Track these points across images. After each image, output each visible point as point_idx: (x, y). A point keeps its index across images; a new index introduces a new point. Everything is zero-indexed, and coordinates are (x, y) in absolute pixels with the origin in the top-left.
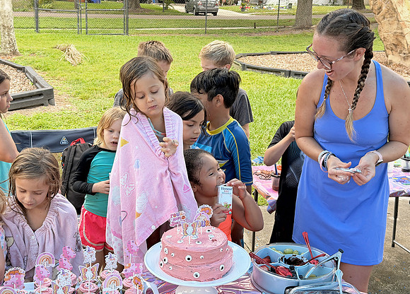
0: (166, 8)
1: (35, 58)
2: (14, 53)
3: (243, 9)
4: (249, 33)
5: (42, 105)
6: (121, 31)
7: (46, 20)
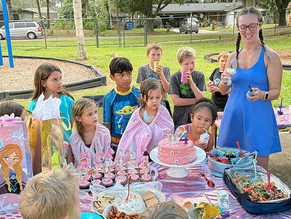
0: (169, 31)
1: (97, 61)
2: (86, 59)
3: (213, 29)
4: (216, 42)
5: (101, 85)
6: (143, 45)
7: (102, 40)
